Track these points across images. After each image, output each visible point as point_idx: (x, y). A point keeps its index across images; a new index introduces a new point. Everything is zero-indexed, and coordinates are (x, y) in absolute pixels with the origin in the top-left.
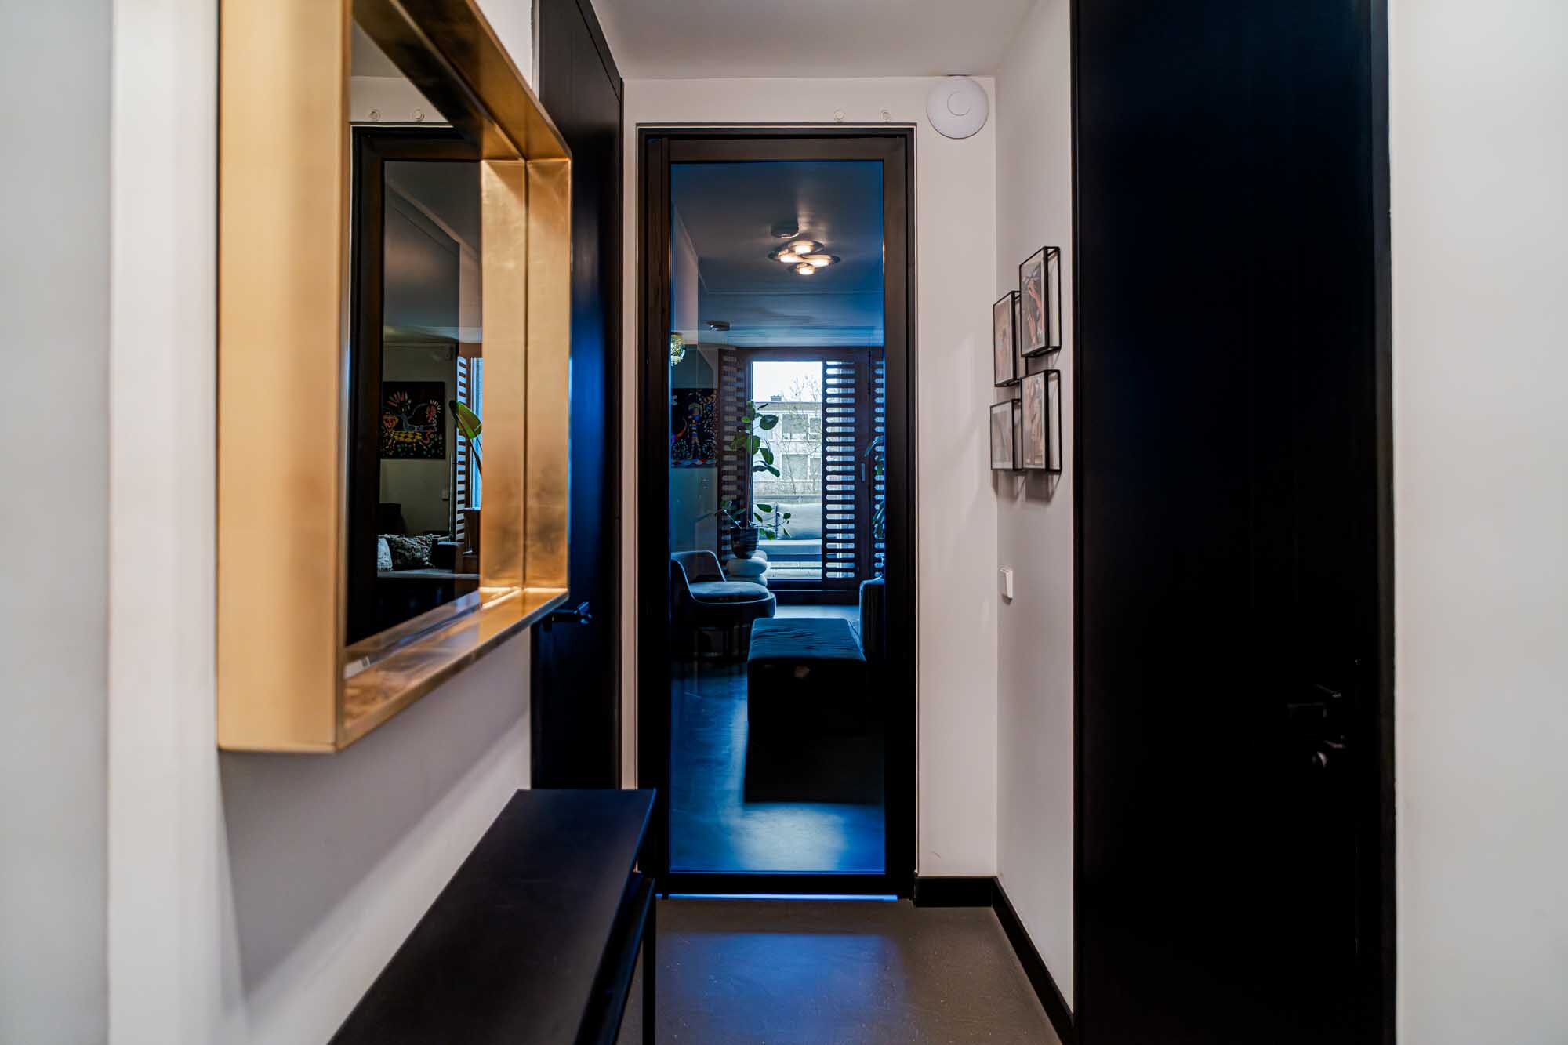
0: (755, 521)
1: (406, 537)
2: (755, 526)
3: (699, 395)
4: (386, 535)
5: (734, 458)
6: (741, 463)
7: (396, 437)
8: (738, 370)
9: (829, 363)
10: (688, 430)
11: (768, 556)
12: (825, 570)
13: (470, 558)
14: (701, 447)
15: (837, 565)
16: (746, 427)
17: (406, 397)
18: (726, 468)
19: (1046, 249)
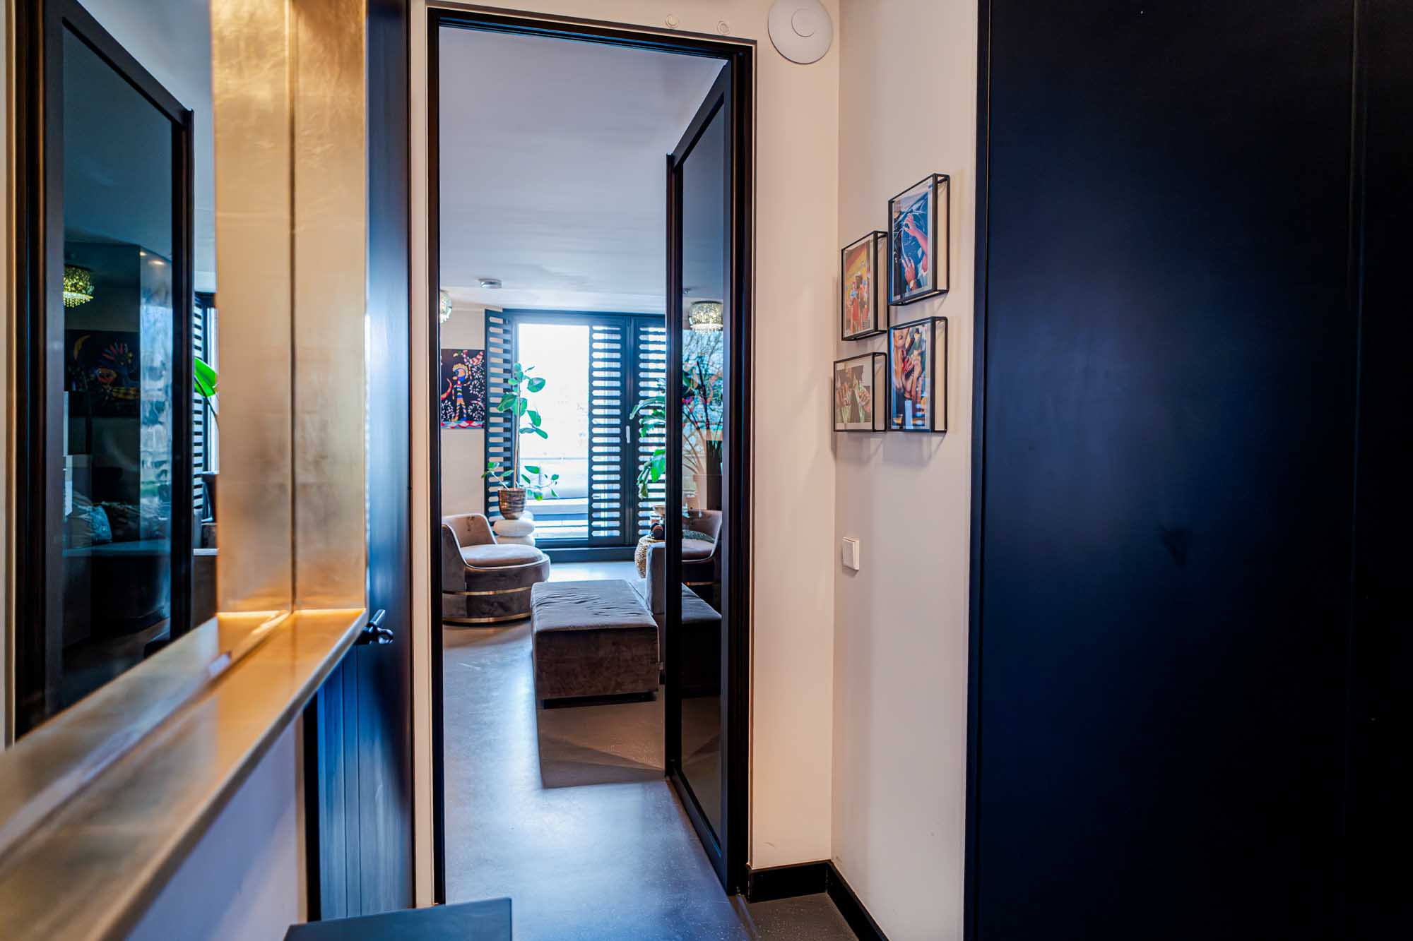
0: (522, 482)
1: (129, 504)
2: (523, 488)
3: (464, 356)
4: (103, 503)
5: (500, 420)
6: (508, 425)
7: (114, 394)
8: (505, 331)
9: (595, 328)
10: (453, 391)
11: (534, 515)
12: (591, 529)
13: (210, 526)
14: (467, 409)
15: (603, 524)
16: (513, 388)
17: (126, 350)
18: (492, 430)
19: (935, 176)
